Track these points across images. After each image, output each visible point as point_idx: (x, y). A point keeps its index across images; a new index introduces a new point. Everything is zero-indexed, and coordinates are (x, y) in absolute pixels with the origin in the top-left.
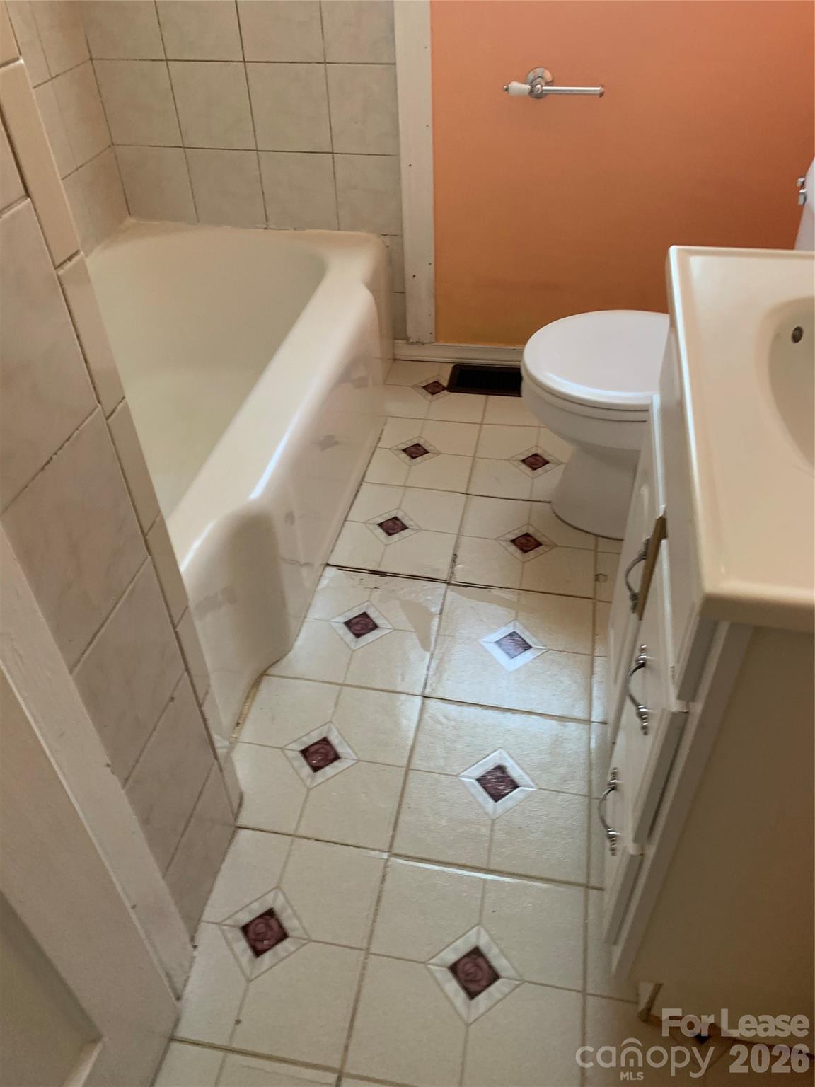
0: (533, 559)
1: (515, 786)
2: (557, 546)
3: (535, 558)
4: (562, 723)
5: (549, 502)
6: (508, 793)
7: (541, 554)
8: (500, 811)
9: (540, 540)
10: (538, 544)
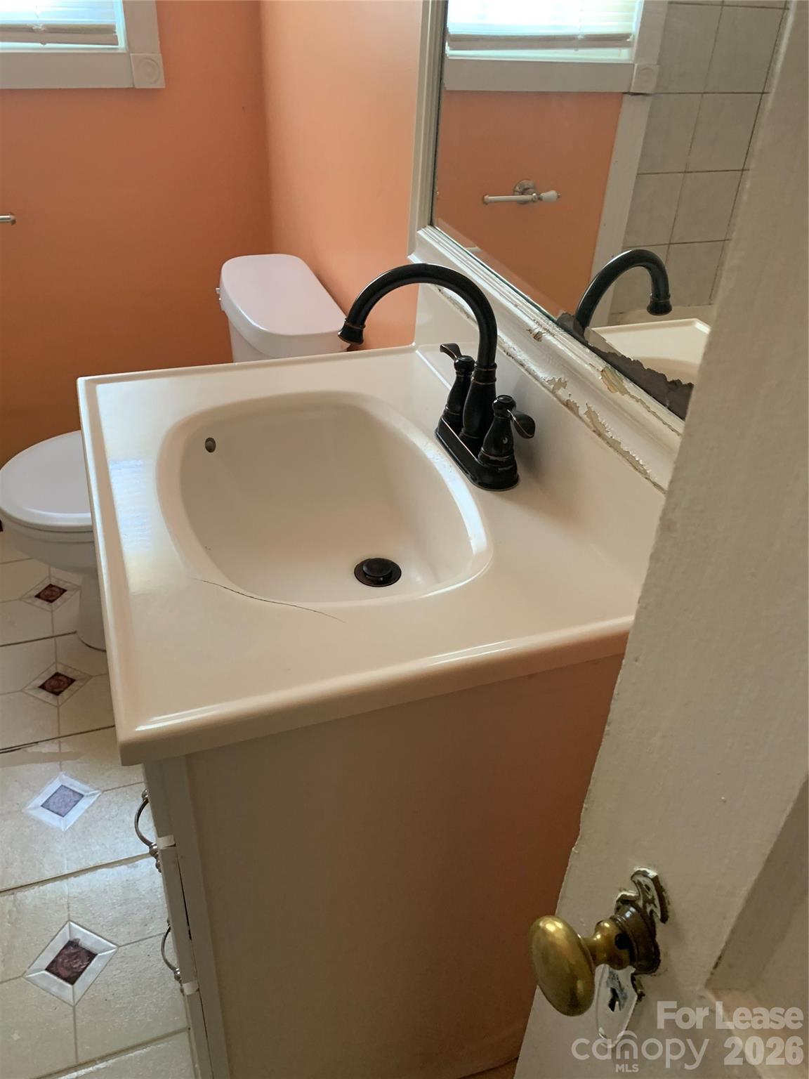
0: (68, 699)
1: (91, 956)
2: (91, 677)
3: (69, 697)
4: (130, 865)
5: (75, 632)
6: (85, 968)
7: (77, 690)
8: (79, 993)
9: (71, 676)
10: (72, 681)
